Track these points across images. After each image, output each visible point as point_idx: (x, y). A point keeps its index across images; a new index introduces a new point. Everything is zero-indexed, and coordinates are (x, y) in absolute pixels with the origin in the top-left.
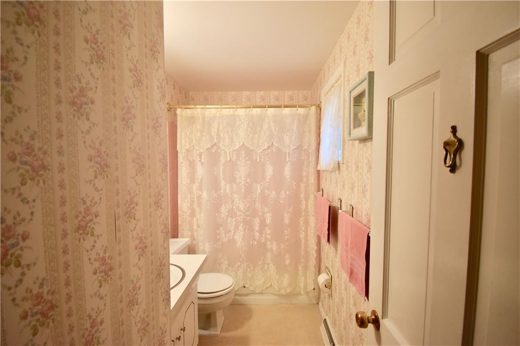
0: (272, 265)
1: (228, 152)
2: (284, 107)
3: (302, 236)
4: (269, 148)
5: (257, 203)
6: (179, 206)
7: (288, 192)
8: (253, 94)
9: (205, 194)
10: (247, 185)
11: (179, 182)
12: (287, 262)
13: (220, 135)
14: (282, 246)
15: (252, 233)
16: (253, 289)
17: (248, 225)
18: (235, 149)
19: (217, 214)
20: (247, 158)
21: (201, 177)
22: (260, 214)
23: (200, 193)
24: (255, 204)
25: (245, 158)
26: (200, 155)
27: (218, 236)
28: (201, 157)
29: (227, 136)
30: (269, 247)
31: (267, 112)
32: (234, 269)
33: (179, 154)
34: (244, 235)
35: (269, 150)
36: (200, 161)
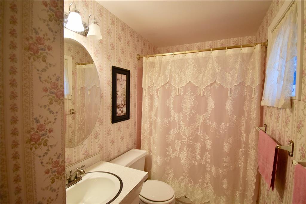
0: (210, 185)
1: (178, 88)
2: (227, 49)
3: (241, 165)
4: (211, 84)
5: (199, 130)
6: (142, 126)
7: (228, 124)
8: (203, 44)
9: (159, 120)
10: (191, 115)
11: (143, 109)
12: (225, 186)
13: (172, 75)
14: (221, 171)
15: (194, 155)
16: (193, 201)
17: (191, 148)
18: (183, 86)
19: (167, 136)
20: (192, 93)
21: (157, 107)
22: (202, 140)
23: (156, 119)
24: (198, 131)
25: (191, 92)
26: (157, 90)
27: (167, 153)
28: (158, 92)
29: (177, 76)
30: (208, 169)
31: (211, 54)
32: (179, 181)
33: (143, 90)
34: (187, 155)
35: (212, 87)
36: (157, 95)
